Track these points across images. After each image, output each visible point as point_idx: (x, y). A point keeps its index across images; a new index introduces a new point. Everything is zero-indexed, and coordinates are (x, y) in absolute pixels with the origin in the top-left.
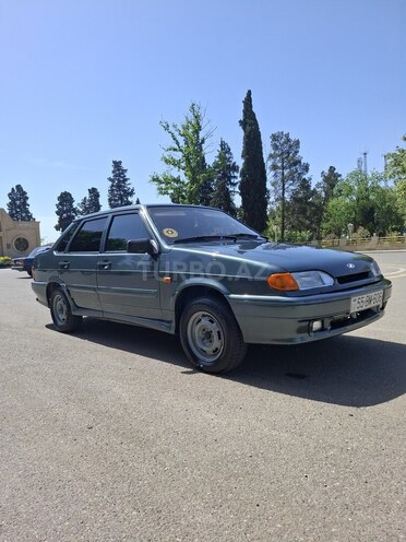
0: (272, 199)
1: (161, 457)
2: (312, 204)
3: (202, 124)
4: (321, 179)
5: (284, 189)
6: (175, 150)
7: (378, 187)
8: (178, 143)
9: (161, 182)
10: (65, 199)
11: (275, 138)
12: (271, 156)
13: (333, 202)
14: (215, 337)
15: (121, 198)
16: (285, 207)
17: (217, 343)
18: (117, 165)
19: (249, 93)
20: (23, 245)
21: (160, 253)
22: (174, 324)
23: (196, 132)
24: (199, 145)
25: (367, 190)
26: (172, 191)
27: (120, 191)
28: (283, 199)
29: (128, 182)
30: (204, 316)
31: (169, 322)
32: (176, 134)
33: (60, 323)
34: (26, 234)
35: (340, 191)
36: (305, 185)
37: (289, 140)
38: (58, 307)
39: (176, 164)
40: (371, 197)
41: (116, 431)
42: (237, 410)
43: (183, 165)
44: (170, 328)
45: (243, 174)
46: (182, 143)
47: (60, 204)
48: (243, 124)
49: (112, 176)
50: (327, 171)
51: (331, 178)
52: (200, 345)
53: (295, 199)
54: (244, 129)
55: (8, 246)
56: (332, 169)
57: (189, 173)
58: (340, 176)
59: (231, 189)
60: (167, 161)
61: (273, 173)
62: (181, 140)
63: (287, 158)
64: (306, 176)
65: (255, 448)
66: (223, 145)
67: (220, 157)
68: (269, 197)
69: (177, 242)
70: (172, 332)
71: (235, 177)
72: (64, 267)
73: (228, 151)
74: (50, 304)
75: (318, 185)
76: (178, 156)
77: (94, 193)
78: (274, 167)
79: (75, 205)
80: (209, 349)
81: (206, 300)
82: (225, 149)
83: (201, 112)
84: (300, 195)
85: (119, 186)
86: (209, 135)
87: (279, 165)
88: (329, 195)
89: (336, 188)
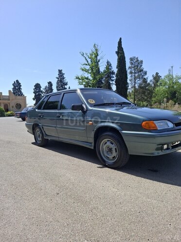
0: (130, 87)
1: (94, 211)
2: (148, 90)
3: (99, 53)
4: (152, 78)
5: (135, 83)
6: (86, 65)
7: (178, 82)
8: (88, 62)
9: (80, 79)
10: (38, 86)
11: (131, 59)
12: (130, 68)
13: (157, 89)
14: (114, 151)
15: (62, 86)
16: (136, 91)
17: (114, 154)
18: (60, 71)
19: (121, 39)
20: (19, 106)
21: (87, 110)
22: (93, 144)
23: (96, 57)
24: (97, 62)
25: (173, 83)
26: (85, 83)
27: (62, 83)
28: (135, 87)
29: (65, 79)
30: (108, 141)
31: (91, 143)
32: (87, 57)
33: (38, 142)
34: (20, 102)
35: (161, 84)
36: (145, 81)
37: (138, 61)
38: (38, 135)
39: (87, 71)
40: (175, 87)
41: (70, 196)
42: (128, 187)
43: (90, 71)
44: (91, 146)
45: (117, 76)
46: (90, 62)
47: (35, 89)
48: (117, 53)
49: (58, 76)
50: (155, 75)
51: (157, 78)
52: (106, 154)
53: (140, 87)
54: (118, 55)
55: (13, 107)
56: (157, 74)
57: (92, 75)
58: (161, 77)
59: (111, 83)
60: (82, 70)
61: (130, 75)
62: (89, 60)
63: (137, 68)
64: (145, 77)
65: (141, 208)
66: (108, 62)
67: (107, 68)
68: (128, 86)
69: (95, 106)
70: (93, 148)
71: (113, 77)
72: (41, 117)
73: (110, 65)
74: (34, 133)
75: (151, 81)
76: (88, 67)
77: (50, 84)
78: (131, 73)
79: (42, 89)
80: (111, 157)
81: (110, 133)
82: (109, 65)
83: (99, 48)
84: (142, 86)
85: (61, 81)
86: (102, 58)
87: (133, 71)
88: (156, 85)
89: (159, 82)
